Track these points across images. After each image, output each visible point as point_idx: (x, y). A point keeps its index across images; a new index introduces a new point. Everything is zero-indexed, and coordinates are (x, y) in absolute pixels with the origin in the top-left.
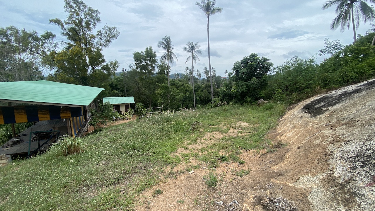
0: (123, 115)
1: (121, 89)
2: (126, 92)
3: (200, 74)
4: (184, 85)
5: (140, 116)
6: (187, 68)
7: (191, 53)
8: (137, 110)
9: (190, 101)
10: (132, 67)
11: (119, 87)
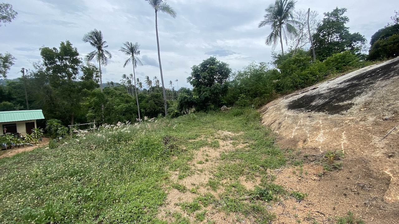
0: (23, 139)
1: (19, 99)
2: (27, 103)
3: (141, 84)
4: (123, 94)
5: (55, 138)
6: (124, 76)
7: (131, 56)
8: (50, 129)
9: (132, 114)
10: (39, 67)
11: (15, 97)
